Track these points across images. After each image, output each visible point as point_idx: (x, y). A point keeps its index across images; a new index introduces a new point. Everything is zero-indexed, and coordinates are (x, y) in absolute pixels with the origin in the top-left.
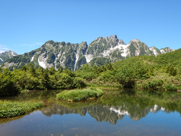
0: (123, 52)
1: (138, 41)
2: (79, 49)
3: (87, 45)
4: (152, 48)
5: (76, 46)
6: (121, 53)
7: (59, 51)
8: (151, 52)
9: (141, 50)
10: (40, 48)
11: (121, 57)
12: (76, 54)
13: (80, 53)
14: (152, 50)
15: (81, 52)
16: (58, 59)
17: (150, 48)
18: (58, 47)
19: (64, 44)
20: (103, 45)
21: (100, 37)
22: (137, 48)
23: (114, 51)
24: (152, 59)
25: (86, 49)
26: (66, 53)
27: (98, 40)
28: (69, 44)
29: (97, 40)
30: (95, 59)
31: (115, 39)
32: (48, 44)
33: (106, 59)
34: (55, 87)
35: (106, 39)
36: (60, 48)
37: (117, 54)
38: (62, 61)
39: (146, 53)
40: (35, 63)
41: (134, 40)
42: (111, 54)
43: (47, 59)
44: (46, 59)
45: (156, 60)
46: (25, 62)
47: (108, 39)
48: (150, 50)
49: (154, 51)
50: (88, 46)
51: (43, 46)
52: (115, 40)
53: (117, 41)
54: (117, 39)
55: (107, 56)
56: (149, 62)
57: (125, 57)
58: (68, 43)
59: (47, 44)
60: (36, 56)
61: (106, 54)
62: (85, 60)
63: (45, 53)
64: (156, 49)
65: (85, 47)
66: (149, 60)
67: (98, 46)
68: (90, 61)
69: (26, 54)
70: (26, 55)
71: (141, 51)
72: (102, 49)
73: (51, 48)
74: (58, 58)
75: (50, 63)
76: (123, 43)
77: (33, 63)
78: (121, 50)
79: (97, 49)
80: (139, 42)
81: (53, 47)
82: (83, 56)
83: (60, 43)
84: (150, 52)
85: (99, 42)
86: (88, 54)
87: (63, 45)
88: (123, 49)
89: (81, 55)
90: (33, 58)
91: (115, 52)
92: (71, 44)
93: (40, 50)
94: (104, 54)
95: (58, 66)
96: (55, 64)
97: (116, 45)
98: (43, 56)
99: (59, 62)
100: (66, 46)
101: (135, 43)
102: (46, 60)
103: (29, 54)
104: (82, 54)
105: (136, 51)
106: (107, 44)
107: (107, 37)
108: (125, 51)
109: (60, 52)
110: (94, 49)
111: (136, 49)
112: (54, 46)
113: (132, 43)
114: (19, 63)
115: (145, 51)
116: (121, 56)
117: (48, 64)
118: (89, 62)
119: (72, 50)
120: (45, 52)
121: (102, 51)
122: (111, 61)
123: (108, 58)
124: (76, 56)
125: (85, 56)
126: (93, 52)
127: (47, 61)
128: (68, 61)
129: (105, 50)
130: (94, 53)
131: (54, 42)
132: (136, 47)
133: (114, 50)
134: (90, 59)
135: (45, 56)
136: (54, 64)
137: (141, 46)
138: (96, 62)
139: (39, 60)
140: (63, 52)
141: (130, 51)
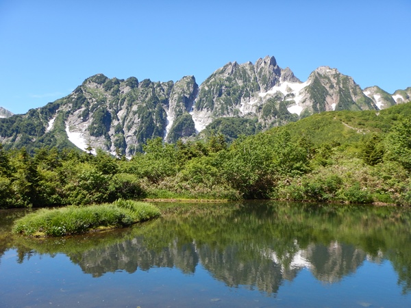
0: (293, 102)
1: (334, 72)
2: (176, 96)
3: (196, 86)
4: (370, 91)
5: (165, 88)
6: (288, 103)
7: (122, 104)
8: (369, 101)
9: (341, 96)
10: (70, 96)
11: (288, 116)
12: (166, 110)
13: (178, 106)
14: (372, 95)
15: (181, 103)
16: (119, 124)
17: (366, 89)
18: (118, 91)
19: (133, 83)
20: (240, 83)
21: (230, 64)
22: (331, 91)
23: (270, 100)
24: (367, 120)
25: (193, 95)
26: (139, 107)
27: (226, 71)
28: (147, 83)
29: (222, 72)
30: (219, 122)
31: (272, 66)
32: (92, 83)
33: (246, 121)
34: (56, 199)
35: (248, 68)
36: (124, 94)
37: (276, 109)
38: (129, 128)
39: (354, 103)
40: (58, 137)
41: (323, 70)
42: (260, 108)
43: (90, 124)
44: (87, 125)
45: (378, 122)
46: (30, 134)
47: (252, 69)
48: (365, 96)
49: (377, 97)
50: (200, 87)
51: (79, 90)
52: (272, 71)
53: (278, 71)
54: (276, 68)
55: (249, 114)
56: (359, 127)
57: (299, 114)
58: (145, 80)
59: (88, 85)
60: (61, 118)
61: (246, 108)
62: (192, 124)
63: (83, 109)
64: (383, 92)
65: (191, 89)
66: (357, 122)
67: (226, 87)
68: (204, 128)
69: (33, 113)
70: (32, 115)
71: (340, 99)
72: (236, 96)
73: (101, 94)
74: (118, 120)
75: (98, 135)
76: (293, 78)
77: (53, 136)
78: (288, 95)
79: (223, 96)
80: (337, 76)
81: (106, 91)
82: (185, 114)
83: (123, 81)
84: (365, 101)
85: (227, 75)
86: (199, 108)
87: (132, 87)
88: (293, 95)
89: (181, 112)
90: (51, 122)
91: (272, 101)
92: (153, 83)
93: (69, 102)
94: (242, 107)
95: (118, 142)
96: (112, 137)
97: (273, 84)
98: (79, 117)
99: (123, 133)
100: (140, 88)
101: (326, 77)
102: (87, 127)
103: (42, 113)
104: (184, 108)
105: (328, 99)
106: (249, 81)
107: (250, 63)
108: (298, 99)
109: (124, 106)
110: (216, 96)
111: (327, 93)
112: (108, 88)
113: (316, 77)
114: (16, 137)
115: (351, 98)
116: (288, 113)
117: (93, 138)
118: (203, 131)
119: (155, 100)
120: (83, 106)
121: (237, 101)
122: (260, 128)
123: (252, 118)
124: (166, 116)
125: (191, 113)
126: (213, 104)
127: (90, 129)
128: (147, 128)
129: (246, 96)
130: (216, 106)
131: (107, 78)
132: (328, 89)
133: (268, 97)
134: (204, 122)
135: (85, 117)
136: (108, 138)
137: (341, 86)
138: (222, 131)
139: (67, 127)
140: (131, 105)
141: (311, 98)
